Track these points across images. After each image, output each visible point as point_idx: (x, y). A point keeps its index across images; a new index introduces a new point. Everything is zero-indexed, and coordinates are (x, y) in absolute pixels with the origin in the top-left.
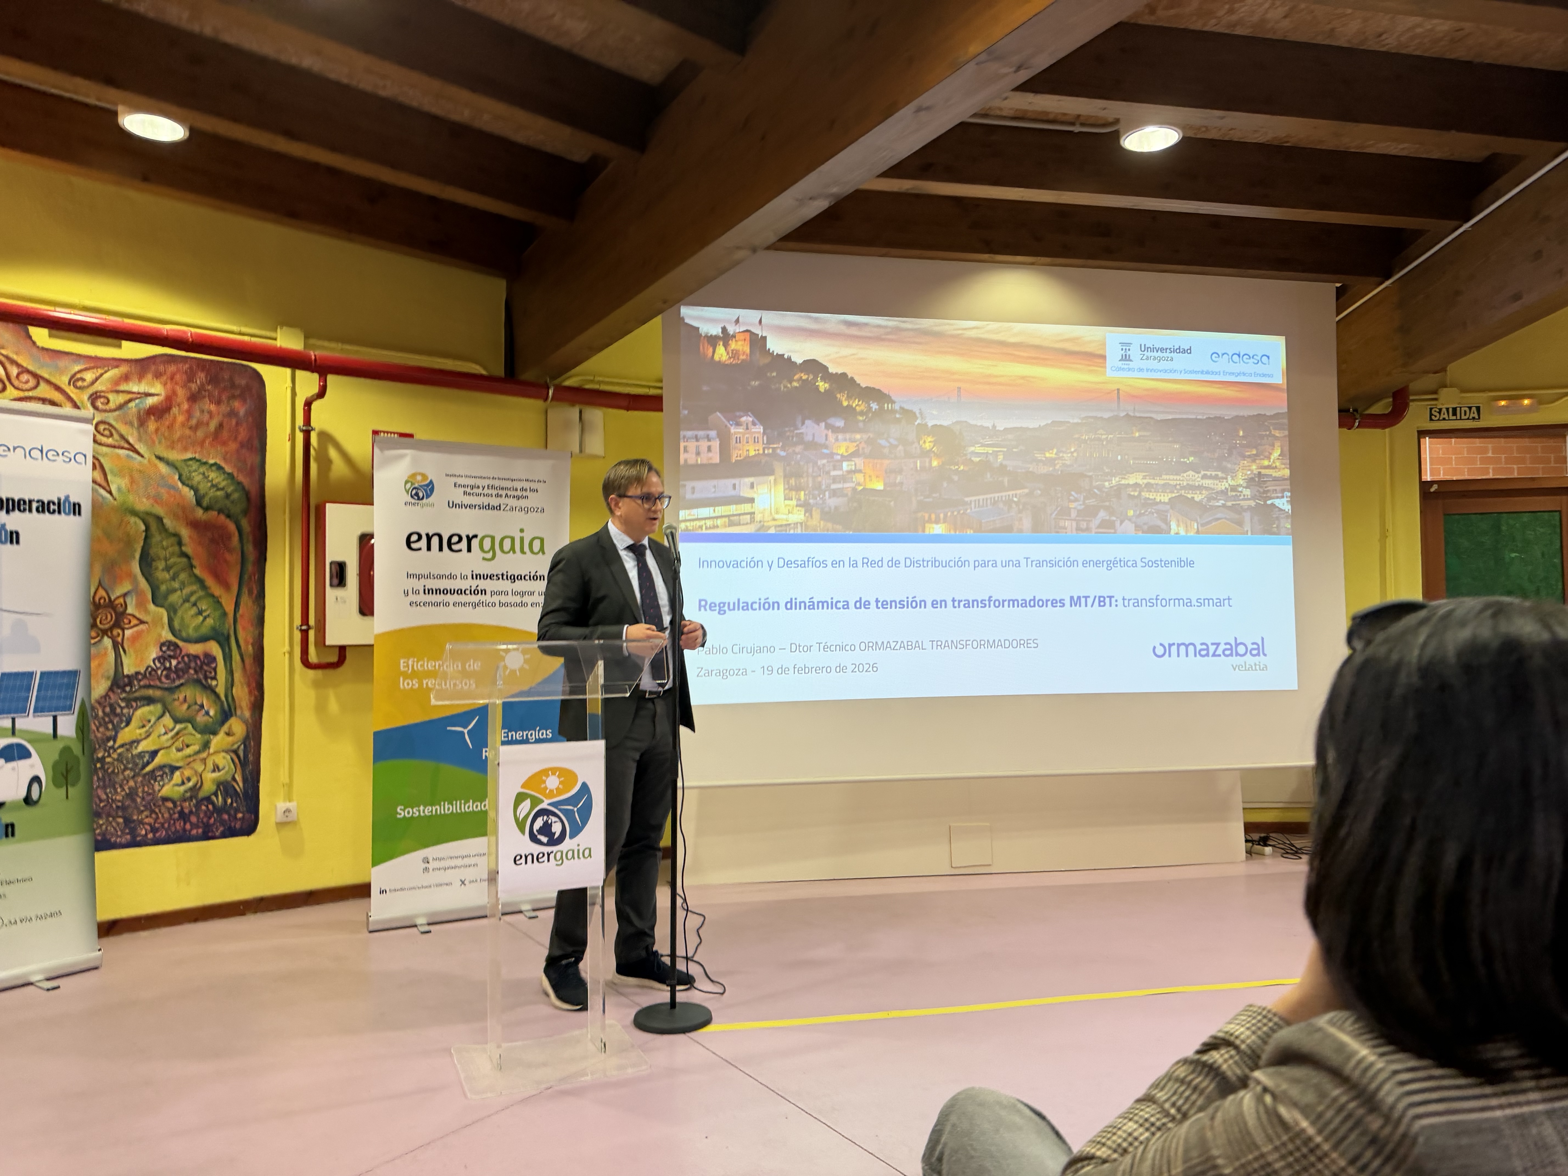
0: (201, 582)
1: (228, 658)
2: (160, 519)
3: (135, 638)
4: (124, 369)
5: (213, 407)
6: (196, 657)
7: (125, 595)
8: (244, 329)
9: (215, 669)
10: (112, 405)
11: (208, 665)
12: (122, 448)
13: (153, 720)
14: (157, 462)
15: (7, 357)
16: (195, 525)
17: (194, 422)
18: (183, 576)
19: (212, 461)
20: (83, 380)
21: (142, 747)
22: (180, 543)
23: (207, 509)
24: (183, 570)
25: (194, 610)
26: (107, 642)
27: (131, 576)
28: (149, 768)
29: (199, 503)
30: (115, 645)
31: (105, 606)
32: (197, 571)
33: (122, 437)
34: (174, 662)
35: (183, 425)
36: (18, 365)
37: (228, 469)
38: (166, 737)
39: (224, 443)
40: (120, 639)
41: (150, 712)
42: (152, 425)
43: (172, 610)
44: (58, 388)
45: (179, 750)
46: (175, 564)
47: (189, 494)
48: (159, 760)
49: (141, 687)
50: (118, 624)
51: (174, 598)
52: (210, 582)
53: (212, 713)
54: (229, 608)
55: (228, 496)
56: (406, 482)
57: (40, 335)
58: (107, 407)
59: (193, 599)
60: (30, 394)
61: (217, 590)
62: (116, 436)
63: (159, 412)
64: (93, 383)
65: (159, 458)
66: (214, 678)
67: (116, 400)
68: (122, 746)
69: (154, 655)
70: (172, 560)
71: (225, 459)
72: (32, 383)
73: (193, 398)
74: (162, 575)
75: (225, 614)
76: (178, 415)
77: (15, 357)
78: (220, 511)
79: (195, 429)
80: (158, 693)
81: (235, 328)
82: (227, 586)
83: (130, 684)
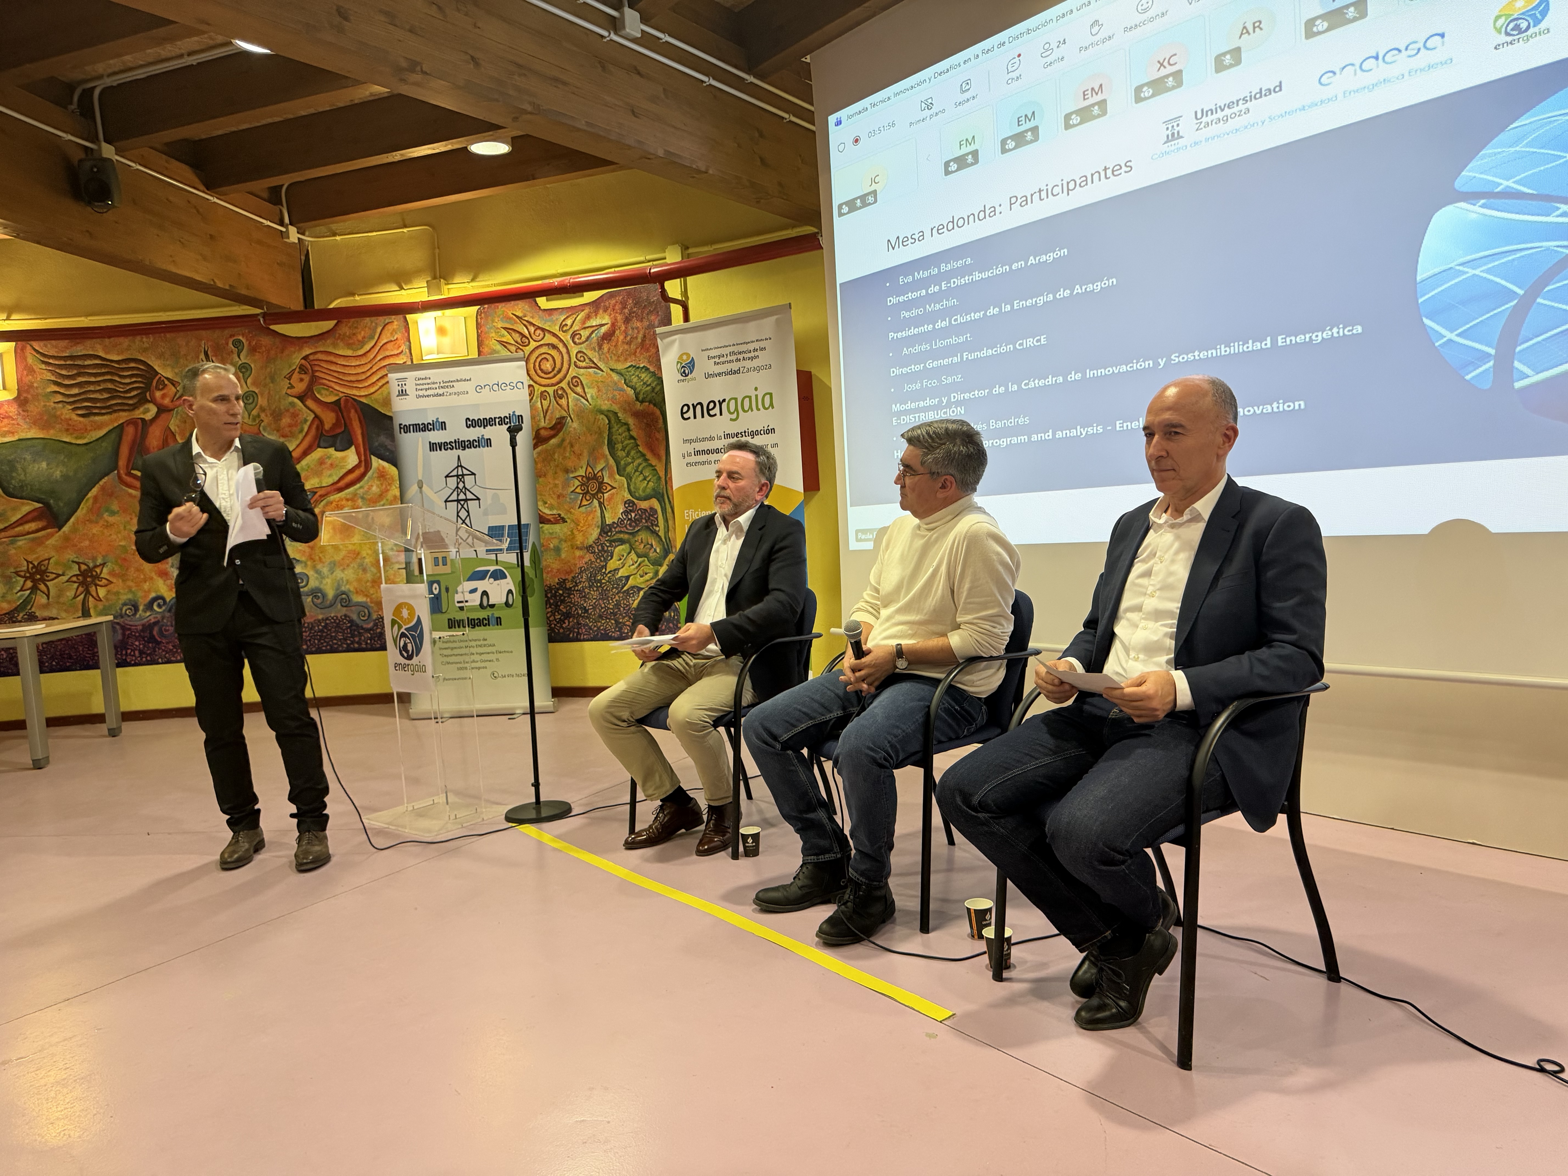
0: (643, 455)
1: (664, 510)
2: (616, 413)
3: (610, 499)
4: (587, 311)
5: (639, 324)
6: (645, 510)
7: (602, 470)
8: (648, 257)
9: (657, 518)
10: (583, 339)
11: (652, 516)
12: (592, 367)
13: (625, 555)
14: (611, 373)
15: (527, 321)
16: (636, 414)
17: (628, 338)
18: (633, 453)
19: (642, 366)
20: (566, 325)
21: (621, 573)
22: (629, 430)
23: (642, 402)
24: (632, 448)
25: (641, 477)
26: (596, 502)
27: (604, 456)
28: (625, 588)
29: (637, 399)
30: (600, 504)
31: (593, 479)
32: (640, 449)
33: (591, 360)
34: (633, 515)
35: (623, 342)
36: (534, 325)
37: (652, 369)
38: (633, 567)
39: (648, 350)
40: (602, 500)
41: (623, 549)
42: (606, 347)
43: (629, 478)
44: (555, 335)
45: (642, 576)
46: (627, 445)
47: (630, 392)
48: (631, 582)
49: (617, 533)
50: (600, 490)
51: (629, 469)
52: (649, 456)
53: (658, 551)
54: (662, 474)
55: (653, 389)
56: (678, 362)
57: (542, 301)
58: (581, 341)
59: (640, 469)
60: (542, 342)
61: (654, 461)
62: (587, 360)
63: (608, 337)
64: (572, 326)
65: (611, 370)
66: (657, 525)
67: (585, 334)
68: (609, 573)
69: (622, 511)
70: (626, 442)
71: (649, 362)
72: (541, 336)
73: (627, 320)
74: (621, 454)
75: (659, 478)
76: (619, 335)
77: (531, 320)
78: (650, 402)
79: (629, 343)
80: (626, 537)
81: (642, 259)
82: (658, 457)
83: (610, 530)
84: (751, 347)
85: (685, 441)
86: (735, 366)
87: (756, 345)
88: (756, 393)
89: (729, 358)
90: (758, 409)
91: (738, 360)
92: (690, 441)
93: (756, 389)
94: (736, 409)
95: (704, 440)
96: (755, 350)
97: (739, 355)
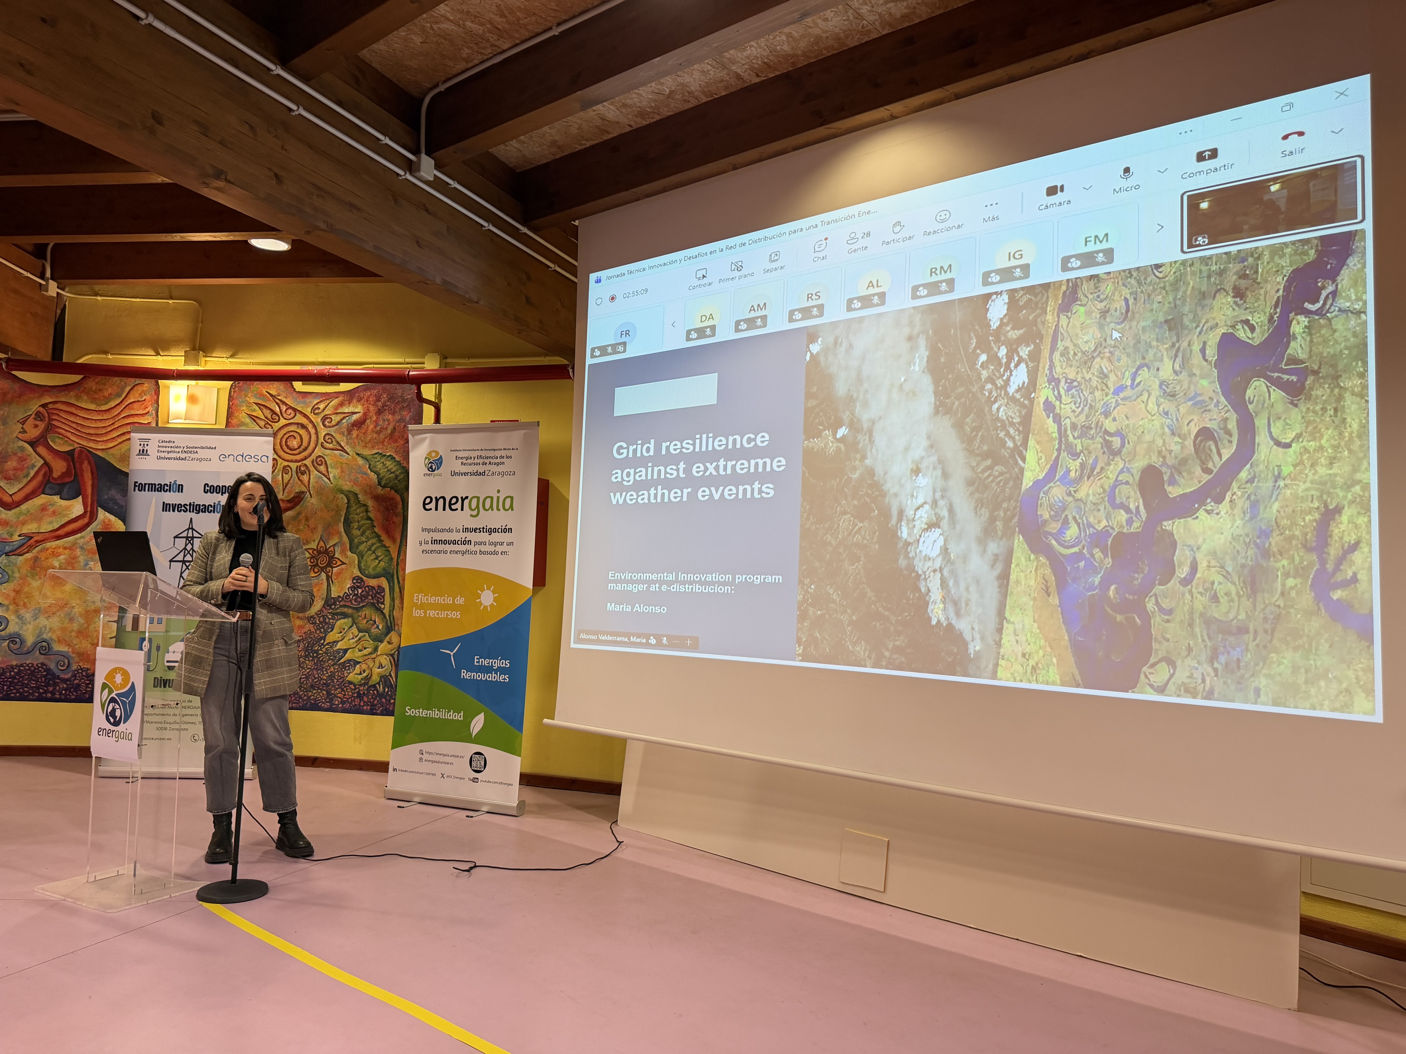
0: (378, 536)
1: (392, 589)
2: (356, 495)
3: (339, 574)
4: (340, 399)
5: (390, 417)
6: (373, 588)
7: (334, 545)
8: (407, 360)
9: (383, 597)
10: (334, 423)
11: (379, 593)
12: (338, 450)
13: (346, 628)
14: (357, 457)
15: (280, 400)
16: (376, 498)
17: (378, 428)
18: (368, 533)
19: (388, 454)
20: (319, 408)
21: (340, 646)
22: (367, 511)
23: (384, 487)
24: (368, 528)
25: (373, 556)
26: (323, 576)
27: (338, 533)
28: (341, 661)
29: (379, 484)
30: (328, 578)
31: (324, 553)
32: (376, 530)
33: (338, 443)
34: (360, 591)
35: (373, 431)
36: (286, 404)
37: (398, 459)
38: (353, 641)
39: (396, 441)
40: (330, 574)
41: (345, 623)
42: (355, 433)
43: (361, 556)
44: (305, 416)
45: (360, 651)
46: (363, 525)
47: (374, 476)
48: (348, 656)
49: (341, 606)
50: (329, 564)
51: (362, 548)
52: (384, 537)
53: (380, 627)
54: (395, 555)
55: (397, 476)
56: (426, 458)
57: (298, 385)
58: (331, 425)
59: (373, 548)
60: (291, 421)
61: (388, 543)
62: (334, 443)
63: (359, 424)
64: (324, 410)
65: (358, 454)
66: (383, 603)
67: (336, 419)
68: (327, 644)
69: (349, 586)
70: (362, 522)
71: (396, 451)
72: (293, 415)
73: (379, 412)
74: (356, 532)
75: (391, 559)
76: (370, 424)
77: (284, 400)
78: (392, 488)
79: (379, 433)
80: (350, 611)
81: (401, 360)
82: (394, 540)
83: (334, 604)
84: (498, 454)
85: (423, 530)
86: (481, 469)
87: (503, 453)
88: (498, 495)
89: (476, 461)
90: (498, 510)
91: (484, 464)
92: (429, 531)
93: (499, 491)
94: (478, 507)
95: (443, 531)
96: (502, 457)
97: (486, 460)
